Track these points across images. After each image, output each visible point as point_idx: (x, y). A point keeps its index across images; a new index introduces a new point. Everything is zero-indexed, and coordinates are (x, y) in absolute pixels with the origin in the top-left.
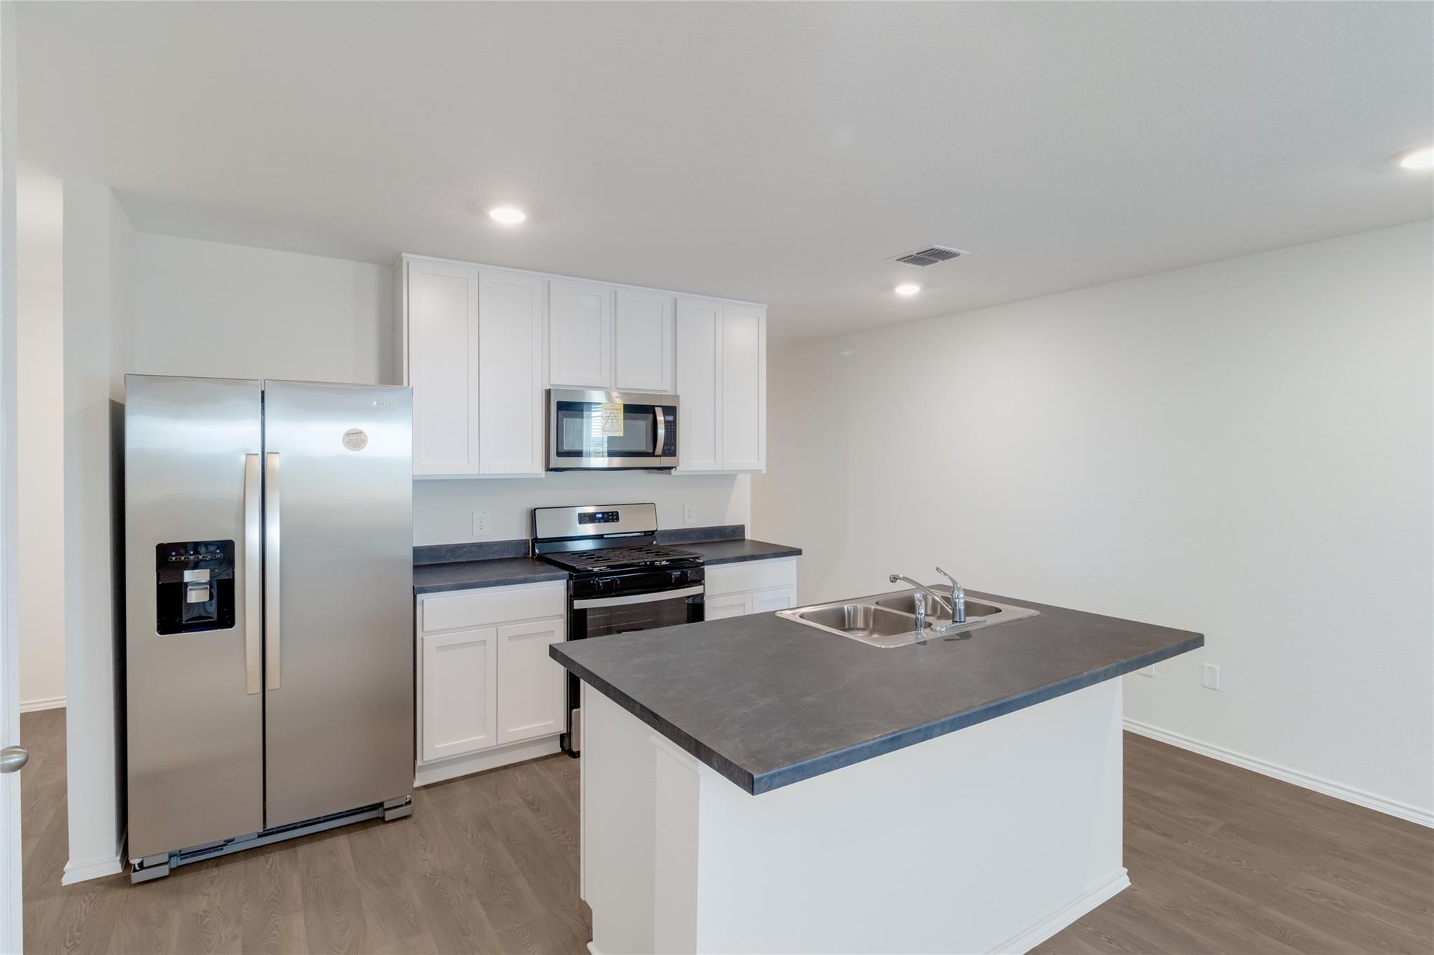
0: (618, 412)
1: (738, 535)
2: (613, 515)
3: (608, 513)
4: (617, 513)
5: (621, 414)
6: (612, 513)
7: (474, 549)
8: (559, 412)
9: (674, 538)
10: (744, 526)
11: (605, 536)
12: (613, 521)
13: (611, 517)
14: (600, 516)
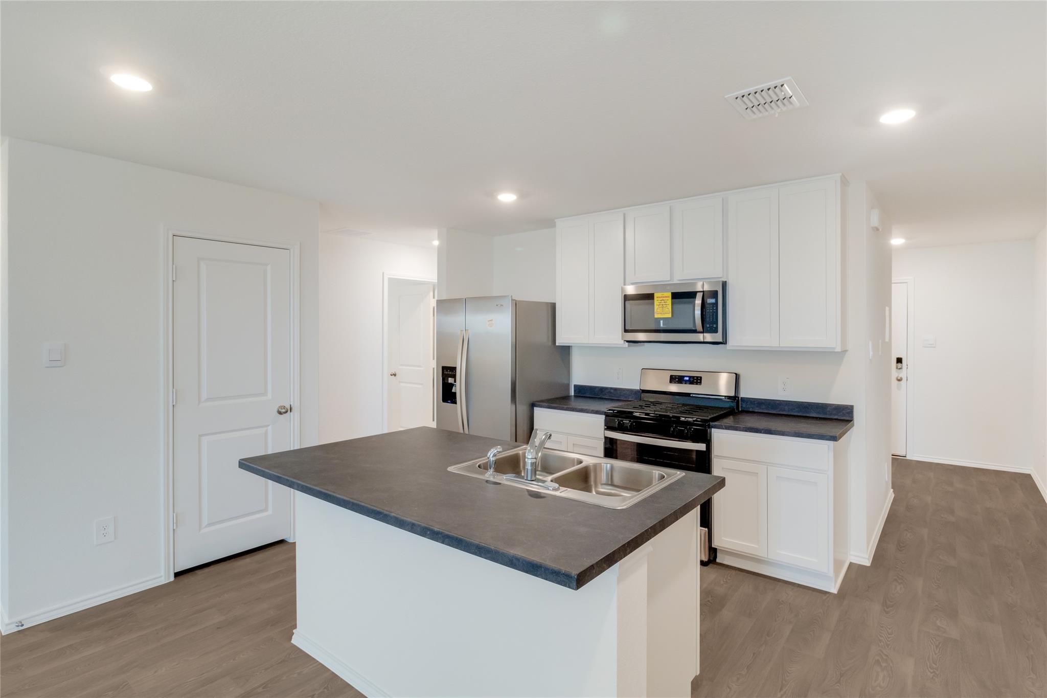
0: (667, 299)
1: (844, 415)
2: (697, 379)
3: (693, 377)
4: (701, 377)
5: (669, 301)
6: (697, 377)
7: (612, 391)
8: (627, 302)
9: (764, 407)
10: (852, 407)
11: (691, 395)
12: (697, 384)
13: (696, 380)
14: (687, 379)
